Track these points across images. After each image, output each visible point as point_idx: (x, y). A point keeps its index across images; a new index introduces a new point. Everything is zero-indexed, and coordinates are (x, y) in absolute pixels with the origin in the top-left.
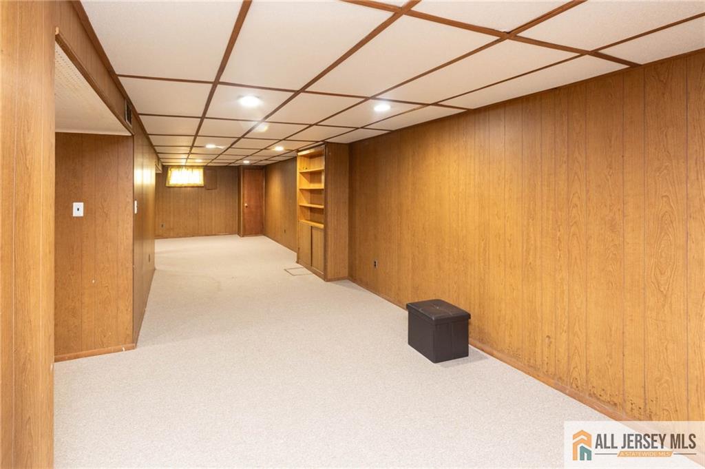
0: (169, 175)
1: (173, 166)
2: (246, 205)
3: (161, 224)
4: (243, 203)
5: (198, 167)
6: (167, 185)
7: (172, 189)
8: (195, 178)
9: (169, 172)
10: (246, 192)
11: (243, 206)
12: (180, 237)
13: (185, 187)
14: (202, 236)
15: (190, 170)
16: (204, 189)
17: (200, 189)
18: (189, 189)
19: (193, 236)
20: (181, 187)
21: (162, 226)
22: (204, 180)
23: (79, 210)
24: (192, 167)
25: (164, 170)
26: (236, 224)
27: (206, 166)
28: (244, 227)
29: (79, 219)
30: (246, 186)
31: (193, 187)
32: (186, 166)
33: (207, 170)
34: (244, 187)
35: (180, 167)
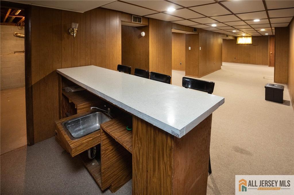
0: (238, 40)
1: (239, 37)
2: (271, 53)
4: (270, 52)
5: (249, 37)
6: (237, 44)
7: (239, 45)
8: (248, 41)
10: (271, 47)
11: (270, 53)
12: (242, 63)
13: (244, 44)
15: (246, 38)
16: (252, 45)
17: (250, 45)
20: (242, 44)
21: (235, 58)
22: (252, 42)
23: (190, 48)
24: (247, 37)
25: (236, 38)
26: (268, 61)
27: (253, 36)
28: (270, 62)
29: (190, 50)
30: (271, 44)
31: (247, 44)
32: (244, 36)
33: (253, 37)
34: (270, 44)
35: (242, 37)
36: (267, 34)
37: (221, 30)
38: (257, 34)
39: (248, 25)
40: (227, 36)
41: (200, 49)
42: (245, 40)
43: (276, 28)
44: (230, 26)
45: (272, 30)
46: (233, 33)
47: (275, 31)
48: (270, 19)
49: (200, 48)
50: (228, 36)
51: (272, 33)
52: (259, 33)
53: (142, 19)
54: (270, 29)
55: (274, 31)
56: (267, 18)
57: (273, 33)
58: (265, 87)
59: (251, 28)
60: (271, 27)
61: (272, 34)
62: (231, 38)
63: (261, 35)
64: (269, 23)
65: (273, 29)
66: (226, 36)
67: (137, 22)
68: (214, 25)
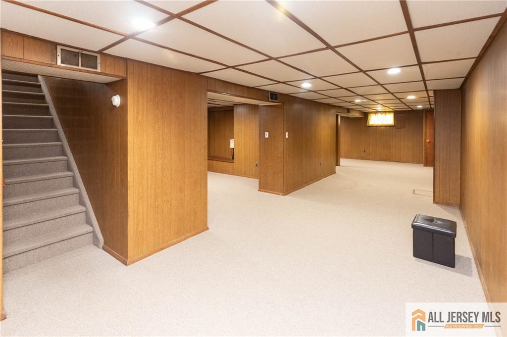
0: (369, 118)
1: (371, 112)
2: (428, 141)
3: (364, 150)
4: (426, 139)
5: (389, 112)
6: (368, 125)
7: (371, 128)
8: (388, 120)
9: (369, 116)
10: (428, 131)
11: (425, 142)
12: (377, 160)
13: (380, 126)
14: (394, 162)
15: (384, 114)
16: (394, 128)
17: (391, 128)
18: (382, 127)
19: (386, 161)
20: (377, 126)
21: (365, 151)
22: (394, 121)
23: (267, 135)
24: (385, 112)
25: (366, 115)
26: (423, 156)
27: (395, 111)
28: (426, 158)
29: (267, 138)
30: (428, 125)
31: (386, 126)
32: (380, 112)
33: (397, 113)
34: (426, 126)
35: (376, 112)
36: (420, 107)
37: (331, 97)
38: (401, 107)
39: (397, 98)
40: (348, 110)
41: (287, 137)
42: (381, 119)
43: (435, 91)
44: (342, 88)
45: (429, 97)
46: (357, 105)
47: (435, 100)
48: (423, 65)
49: (287, 133)
50: (350, 111)
51: (428, 103)
52: (404, 104)
53: (99, 61)
54: (425, 94)
55: (432, 99)
56: (417, 63)
57: (430, 104)
58: (413, 226)
59: (395, 98)
60: (427, 90)
61: (429, 106)
62: (357, 115)
63: (410, 108)
64: (422, 79)
65: (431, 94)
66: (346, 111)
67: (78, 66)
68: (306, 85)
